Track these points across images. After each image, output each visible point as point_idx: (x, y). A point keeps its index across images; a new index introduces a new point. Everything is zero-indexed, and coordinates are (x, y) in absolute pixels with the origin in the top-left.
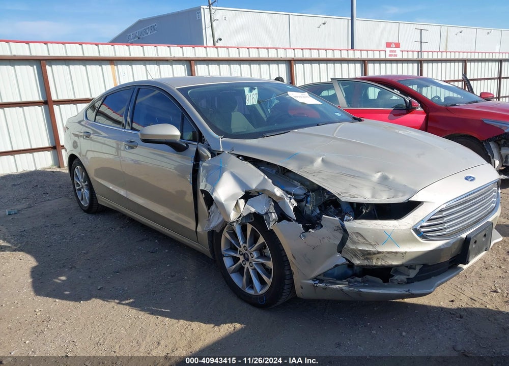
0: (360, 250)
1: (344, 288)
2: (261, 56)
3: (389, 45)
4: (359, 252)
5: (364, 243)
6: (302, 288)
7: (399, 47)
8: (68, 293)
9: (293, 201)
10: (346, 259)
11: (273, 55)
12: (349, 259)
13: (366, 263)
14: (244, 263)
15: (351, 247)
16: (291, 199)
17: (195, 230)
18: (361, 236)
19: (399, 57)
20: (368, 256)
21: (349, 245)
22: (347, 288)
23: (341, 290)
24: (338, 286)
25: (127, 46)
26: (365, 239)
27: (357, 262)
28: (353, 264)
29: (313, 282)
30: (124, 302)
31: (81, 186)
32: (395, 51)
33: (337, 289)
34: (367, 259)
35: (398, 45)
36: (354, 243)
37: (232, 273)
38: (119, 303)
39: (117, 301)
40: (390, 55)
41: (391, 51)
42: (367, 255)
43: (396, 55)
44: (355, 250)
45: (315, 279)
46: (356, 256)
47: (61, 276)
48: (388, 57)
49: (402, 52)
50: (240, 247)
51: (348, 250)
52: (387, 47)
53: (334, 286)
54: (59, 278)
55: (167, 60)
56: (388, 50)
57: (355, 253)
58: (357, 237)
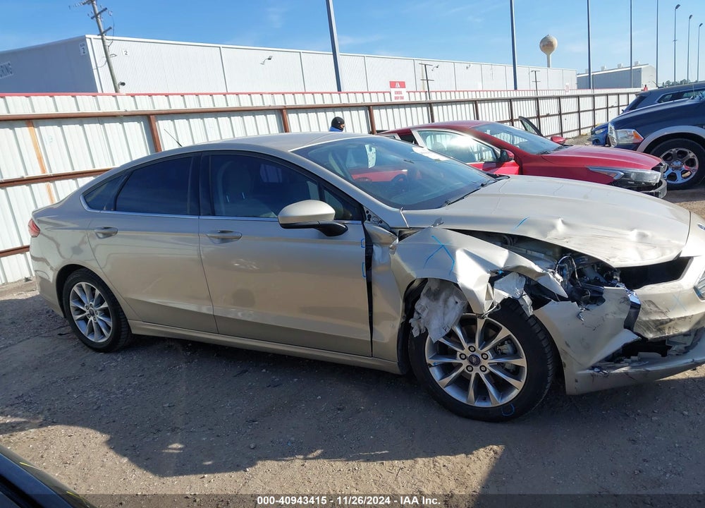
0: (653, 321)
1: (630, 371)
2: (243, 105)
3: (393, 85)
4: (653, 324)
5: (656, 312)
6: (576, 381)
7: (405, 87)
8: (210, 463)
9: (557, 275)
10: (638, 335)
11: (257, 102)
12: (642, 334)
13: (658, 335)
14: (470, 369)
15: (644, 319)
16: (554, 273)
17: (370, 340)
18: (653, 303)
19: (406, 100)
20: (660, 327)
21: (642, 317)
22: (633, 370)
23: (626, 373)
24: (623, 370)
25: (51, 96)
26: (657, 307)
27: (650, 336)
28: (646, 339)
29: (591, 372)
30: (310, 456)
31: (87, 312)
32: (400, 93)
33: (621, 373)
34: (660, 330)
35: (403, 85)
36: (647, 313)
37: (447, 386)
38: (305, 459)
39: (302, 457)
40: (396, 98)
41: (397, 93)
42: (659, 325)
43: (402, 98)
44: (648, 321)
45: (593, 368)
46: (648, 329)
47: (171, 444)
48: (394, 101)
49: (409, 92)
50: (463, 348)
51: (640, 322)
52: (391, 87)
53: (617, 371)
54: (170, 447)
55: (115, 116)
56: (393, 90)
57: (647, 324)
58: (649, 306)
